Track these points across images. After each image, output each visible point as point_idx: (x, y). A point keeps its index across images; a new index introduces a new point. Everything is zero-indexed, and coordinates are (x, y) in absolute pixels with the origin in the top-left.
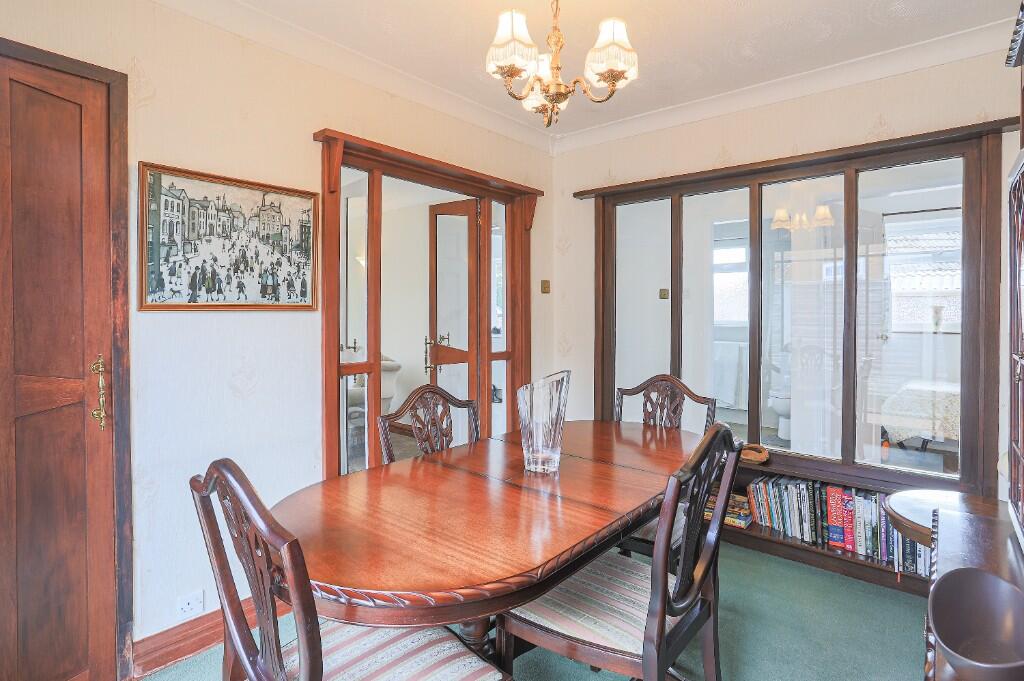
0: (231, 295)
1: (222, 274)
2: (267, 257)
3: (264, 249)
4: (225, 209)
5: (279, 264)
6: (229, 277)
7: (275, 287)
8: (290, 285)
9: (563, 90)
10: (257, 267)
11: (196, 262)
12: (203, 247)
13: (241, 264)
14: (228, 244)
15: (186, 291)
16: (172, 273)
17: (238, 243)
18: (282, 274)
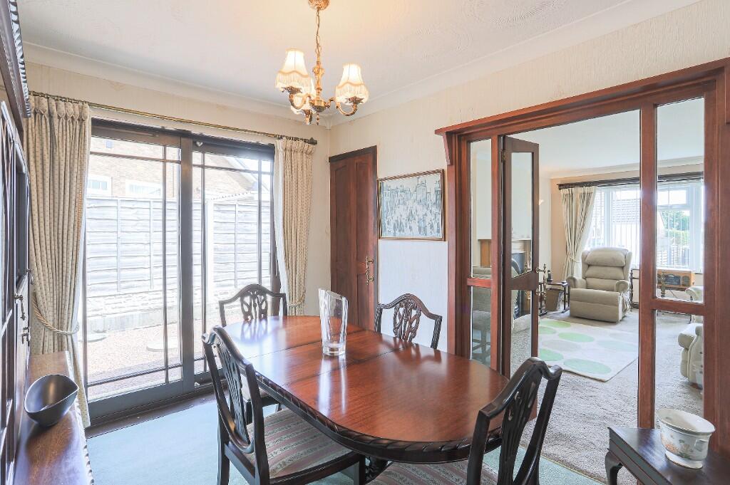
0: (407, 233)
1: (404, 222)
2: (421, 211)
3: (419, 208)
4: (403, 191)
5: (426, 215)
6: (406, 224)
7: (425, 228)
8: (432, 227)
9: (323, 105)
10: (416, 217)
11: (395, 218)
12: (397, 210)
13: (411, 216)
14: (406, 208)
15: (392, 231)
16: (388, 224)
17: (409, 206)
18: (428, 221)
